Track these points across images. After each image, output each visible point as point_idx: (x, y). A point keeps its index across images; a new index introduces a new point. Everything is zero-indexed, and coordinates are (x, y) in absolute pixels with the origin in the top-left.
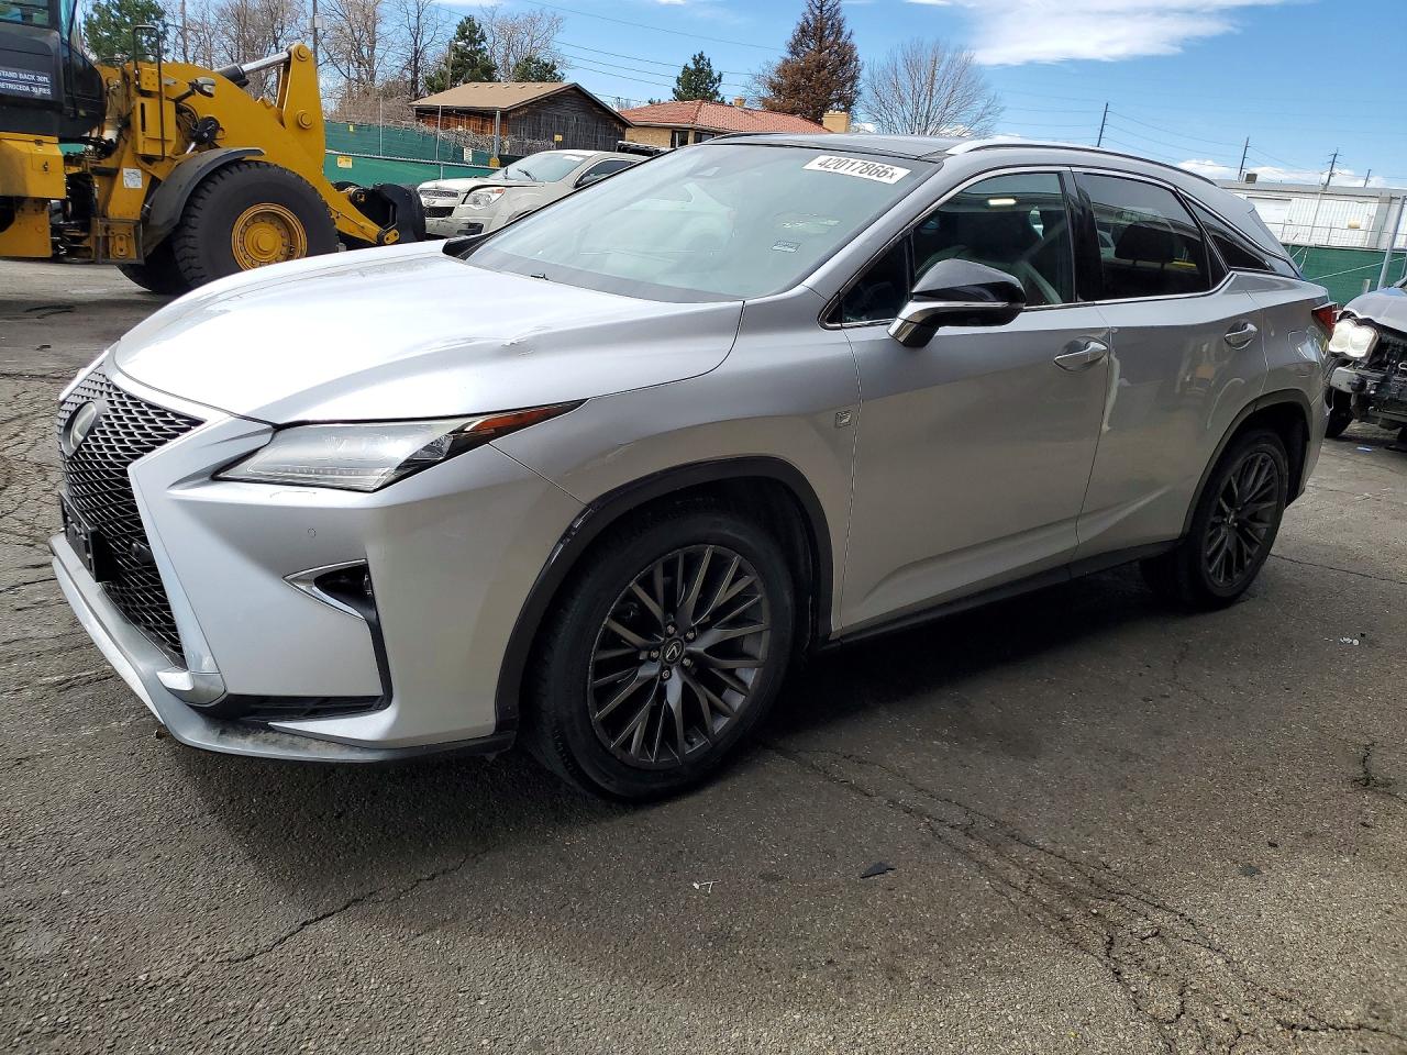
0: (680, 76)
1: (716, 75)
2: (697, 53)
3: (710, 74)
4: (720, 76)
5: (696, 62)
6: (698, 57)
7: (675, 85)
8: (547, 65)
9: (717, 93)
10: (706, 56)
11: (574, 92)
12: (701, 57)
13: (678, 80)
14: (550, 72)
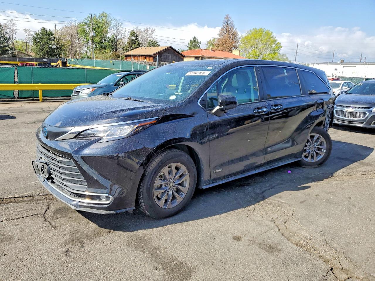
0: (189, 43)
1: (199, 42)
2: (194, 36)
3: (198, 42)
4: (200, 42)
5: (194, 39)
6: (194, 37)
7: (188, 45)
8: (155, 42)
9: (200, 47)
10: (196, 37)
11: (170, 48)
12: (195, 37)
13: (189, 44)
14: (156, 44)
